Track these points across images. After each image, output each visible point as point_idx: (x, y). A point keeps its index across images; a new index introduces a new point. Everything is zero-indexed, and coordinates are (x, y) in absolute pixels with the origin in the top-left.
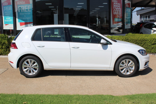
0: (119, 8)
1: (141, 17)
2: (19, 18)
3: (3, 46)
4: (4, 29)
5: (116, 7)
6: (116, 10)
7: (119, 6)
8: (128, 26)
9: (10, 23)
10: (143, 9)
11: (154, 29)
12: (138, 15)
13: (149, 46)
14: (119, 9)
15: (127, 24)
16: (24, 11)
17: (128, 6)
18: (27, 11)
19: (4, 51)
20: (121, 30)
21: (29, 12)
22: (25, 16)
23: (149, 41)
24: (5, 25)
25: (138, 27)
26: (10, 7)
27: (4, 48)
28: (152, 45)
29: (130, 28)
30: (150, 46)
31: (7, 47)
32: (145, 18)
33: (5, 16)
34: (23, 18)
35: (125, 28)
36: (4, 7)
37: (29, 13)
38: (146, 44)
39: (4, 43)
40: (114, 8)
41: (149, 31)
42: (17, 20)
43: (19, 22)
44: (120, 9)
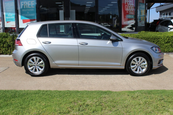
0: (131, 3)
1: (161, 14)
2: (21, 15)
3: (5, 45)
4: (5, 27)
5: (128, 3)
6: (128, 6)
7: (131, 2)
8: (141, 24)
9: (12, 20)
10: (162, 5)
11: (171, 26)
12: (157, 12)
13: (162, 44)
14: (131, 5)
15: (140, 22)
16: (27, 7)
17: (142, 2)
18: (30, 7)
19: (5, 50)
20: (134, 28)
21: (33, 8)
22: (28, 13)
23: (163, 38)
24: (6, 22)
25: (154, 25)
26: (12, 2)
27: (6, 47)
28: (165, 43)
29: (144, 25)
30: (164, 44)
31: (9, 46)
32: (165, 15)
33: (6, 12)
34: (26, 15)
35: (138, 26)
36: (6, 3)
37: (33, 10)
38: (159, 42)
39: (5, 42)
40: (125, 4)
41: (165, 29)
42: (20, 16)
43: (21, 19)
44: (133, 5)
